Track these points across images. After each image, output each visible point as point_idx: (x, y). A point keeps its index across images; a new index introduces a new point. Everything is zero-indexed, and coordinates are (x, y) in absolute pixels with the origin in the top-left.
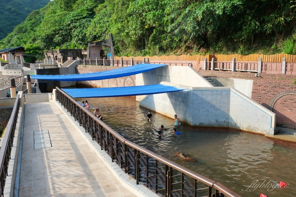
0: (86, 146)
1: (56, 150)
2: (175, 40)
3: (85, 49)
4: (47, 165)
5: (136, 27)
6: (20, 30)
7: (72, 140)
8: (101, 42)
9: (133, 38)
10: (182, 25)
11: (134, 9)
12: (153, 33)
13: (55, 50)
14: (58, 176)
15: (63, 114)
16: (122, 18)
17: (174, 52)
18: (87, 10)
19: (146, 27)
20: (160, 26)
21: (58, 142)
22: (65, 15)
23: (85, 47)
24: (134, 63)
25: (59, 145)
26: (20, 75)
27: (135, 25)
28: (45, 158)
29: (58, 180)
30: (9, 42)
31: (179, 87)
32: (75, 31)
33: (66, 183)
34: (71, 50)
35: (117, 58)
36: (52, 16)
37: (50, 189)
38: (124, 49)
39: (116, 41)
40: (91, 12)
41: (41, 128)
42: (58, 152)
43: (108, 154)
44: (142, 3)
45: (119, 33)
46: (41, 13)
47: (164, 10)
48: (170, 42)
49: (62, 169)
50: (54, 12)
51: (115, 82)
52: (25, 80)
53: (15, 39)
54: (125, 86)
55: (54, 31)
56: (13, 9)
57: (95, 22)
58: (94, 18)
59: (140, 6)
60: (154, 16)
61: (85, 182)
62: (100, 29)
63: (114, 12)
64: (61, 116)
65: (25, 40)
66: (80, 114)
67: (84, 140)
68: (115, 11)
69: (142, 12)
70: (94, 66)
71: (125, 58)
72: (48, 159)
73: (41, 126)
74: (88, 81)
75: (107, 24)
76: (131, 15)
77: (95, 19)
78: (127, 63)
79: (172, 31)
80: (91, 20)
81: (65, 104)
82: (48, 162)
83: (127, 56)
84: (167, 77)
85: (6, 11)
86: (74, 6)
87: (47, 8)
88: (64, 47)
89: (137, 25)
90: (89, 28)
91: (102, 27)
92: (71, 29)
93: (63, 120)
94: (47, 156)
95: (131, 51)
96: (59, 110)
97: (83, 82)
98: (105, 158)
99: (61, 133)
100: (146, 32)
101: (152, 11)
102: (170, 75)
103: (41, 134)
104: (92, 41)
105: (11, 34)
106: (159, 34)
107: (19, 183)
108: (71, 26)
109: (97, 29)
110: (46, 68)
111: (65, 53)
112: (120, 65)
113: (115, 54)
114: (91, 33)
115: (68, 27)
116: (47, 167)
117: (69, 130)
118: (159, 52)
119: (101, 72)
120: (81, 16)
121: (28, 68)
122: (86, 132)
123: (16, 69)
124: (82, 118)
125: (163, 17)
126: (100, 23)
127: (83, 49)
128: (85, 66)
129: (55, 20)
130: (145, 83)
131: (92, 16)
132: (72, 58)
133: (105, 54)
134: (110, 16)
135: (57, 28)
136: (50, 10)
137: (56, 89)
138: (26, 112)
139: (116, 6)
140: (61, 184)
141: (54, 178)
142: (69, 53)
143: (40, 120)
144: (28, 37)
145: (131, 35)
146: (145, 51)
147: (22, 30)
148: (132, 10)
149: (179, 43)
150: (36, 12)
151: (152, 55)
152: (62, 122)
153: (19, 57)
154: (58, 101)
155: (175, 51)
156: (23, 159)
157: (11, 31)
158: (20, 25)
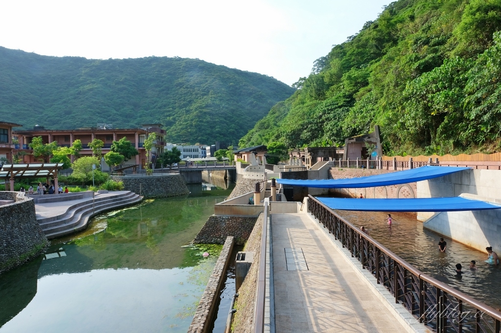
0: (354, 275)
1: (313, 275)
2: (482, 130)
3: (341, 147)
4: (305, 292)
5: (416, 115)
6: (262, 126)
7: (333, 265)
8: (363, 137)
9: (412, 130)
10: (496, 108)
11: (413, 90)
12: (443, 121)
13: (302, 148)
14: (321, 309)
15: (318, 229)
16: (394, 104)
17: (481, 148)
18: (345, 96)
19: (432, 114)
20: (456, 111)
21: (316, 266)
22: (316, 105)
23: (340, 144)
24: (414, 165)
25: (318, 269)
26: (263, 178)
27: (415, 112)
28: (302, 283)
29: (322, 315)
30: (249, 140)
31: (494, 202)
32: (327, 124)
33: (332, 320)
34: (322, 148)
35: (386, 158)
36: (300, 108)
37: (312, 325)
38: (397, 146)
39: (385, 136)
40: (349, 99)
41: (293, 245)
42: (317, 279)
43: (389, 291)
44: (427, 81)
45: (389, 125)
46: (286, 105)
47: (462, 87)
48: (474, 134)
49: (324, 301)
50: (301, 102)
51: (384, 191)
52: (268, 185)
53: (256, 136)
54: (400, 198)
55: (302, 125)
56: (255, 102)
57: (354, 112)
58: (354, 106)
59: (423, 86)
60: (446, 98)
61: (358, 325)
62: (361, 120)
63: (382, 97)
64: (316, 233)
65: (267, 137)
66: (344, 231)
67: (350, 267)
68: (385, 95)
69: (426, 94)
70: (354, 169)
71: (399, 159)
72: (306, 286)
73: (292, 242)
74: (345, 189)
75: (372, 113)
76: (408, 98)
77: (354, 108)
78: (403, 165)
79: (478, 117)
80: (350, 109)
81: (320, 217)
82: (305, 290)
83: (402, 155)
84: (471, 187)
85: (248, 104)
86: (328, 94)
87: (294, 98)
88: (313, 144)
89: (417, 112)
90: (346, 120)
91: (364, 117)
92: (323, 122)
93: (319, 238)
94: (304, 280)
95: (407, 149)
96: (312, 224)
97: (338, 190)
98: (384, 296)
99: (318, 254)
100: (432, 121)
101: (443, 91)
102: (477, 184)
103: (294, 253)
104: (349, 137)
105: (251, 131)
106: (453, 123)
107: (275, 310)
108: (324, 118)
109: (358, 121)
110: (292, 170)
111: (314, 153)
112: (392, 168)
113: (383, 154)
114: (349, 126)
115: (319, 119)
116: (305, 294)
117: (328, 251)
118: (454, 149)
119: (364, 178)
120: (336, 104)
121: (270, 171)
122: (353, 256)
123: (258, 171)
124: (346, 237)
125: (462, 97)
126: (362, 112)
127: (337, 146)
128: (341, 168)
129: (304, 112)
130: (432, 195)
131: (351, 104)
132: (323, 158)
133: (369, 153)
134: (376, 103)
135: (306, 121)
136: (297, 101)
137: (308, 198)
138: (273, 224)
139: (386, 88)
140: (325, 320)
141: (316, 311)
142: (320, 153)
143: (290, 235)
144: (271, 133)
145: (408, 126)
146: (429, 148)
147: (264, 125)
148: (410, 91)
149: (489, 135)
150: (280, 104)
151: (442, 154)
152: (317, 240)
153: (260, 157)
154: (311, 213)
155: (484, 147)
156: (276, 280)
157: (252, 127)
158: (262, 121)
